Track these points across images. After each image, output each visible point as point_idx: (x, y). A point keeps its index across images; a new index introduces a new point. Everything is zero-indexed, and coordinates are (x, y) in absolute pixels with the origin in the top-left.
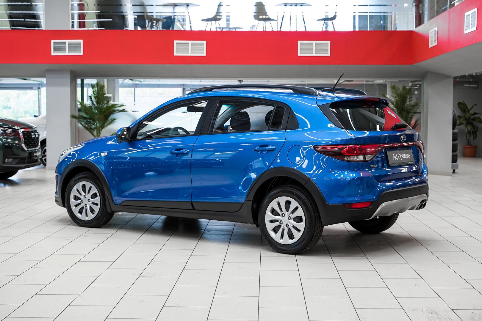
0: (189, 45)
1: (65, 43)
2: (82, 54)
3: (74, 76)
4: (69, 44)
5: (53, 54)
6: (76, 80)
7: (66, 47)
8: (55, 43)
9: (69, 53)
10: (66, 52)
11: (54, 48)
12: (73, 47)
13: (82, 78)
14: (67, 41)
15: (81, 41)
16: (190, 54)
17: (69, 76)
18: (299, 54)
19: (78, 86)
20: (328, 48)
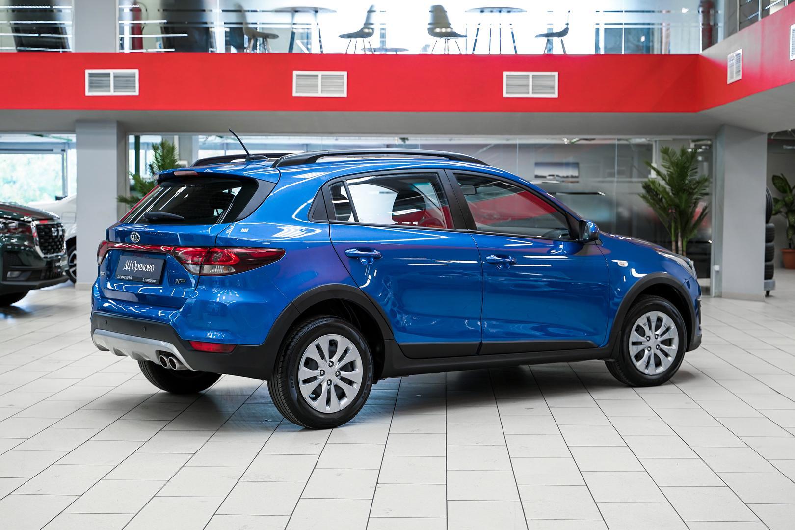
0: (318, 79)
1: (108, 75)
2: (137, 93)
3: (124, 130)
4: (115, 77)
5: (88, 93)
6: (127, 136)
7: (110, 81)
8: (91, 75)
9: (114, 91)
10: (109, 91)
11: (91, 83)
12: (121, 82)
13: (138, 134)
14: (112, 72)
15: (136, 72)
16: (320, 94)
17: (115, 131)
18: (505, 95)
19: (130, 147)
20: (554, 84)
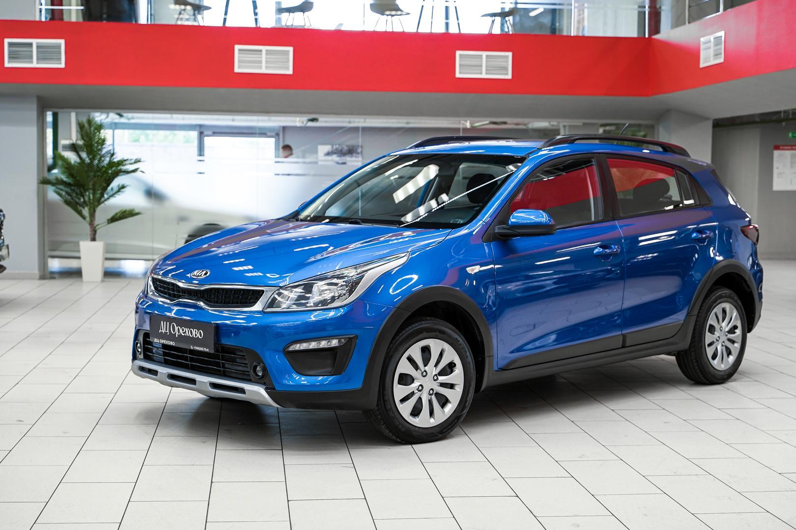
0: (261, 54)
1: (31, 45)
2: (62, 65)
3: (43, 105)
4: (38, 47)
5: (7, 64)
6: (45, 113)
7: (32, 51)
8: (10, 44)
9: (37, 63)
10: (32, 62)
11: (10, 53)
12: (45, 53)
13: (56, 110)
14: (35, 42)
15: (62, 42)
16: (264, 71)
17: (35, 106)
18: (458, 75)
19: (48, 125)
20: (508, 64)
